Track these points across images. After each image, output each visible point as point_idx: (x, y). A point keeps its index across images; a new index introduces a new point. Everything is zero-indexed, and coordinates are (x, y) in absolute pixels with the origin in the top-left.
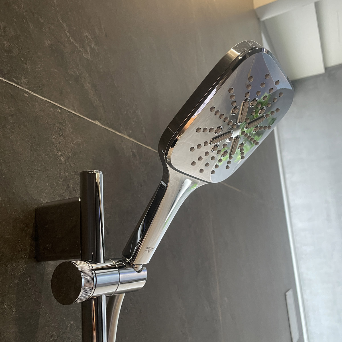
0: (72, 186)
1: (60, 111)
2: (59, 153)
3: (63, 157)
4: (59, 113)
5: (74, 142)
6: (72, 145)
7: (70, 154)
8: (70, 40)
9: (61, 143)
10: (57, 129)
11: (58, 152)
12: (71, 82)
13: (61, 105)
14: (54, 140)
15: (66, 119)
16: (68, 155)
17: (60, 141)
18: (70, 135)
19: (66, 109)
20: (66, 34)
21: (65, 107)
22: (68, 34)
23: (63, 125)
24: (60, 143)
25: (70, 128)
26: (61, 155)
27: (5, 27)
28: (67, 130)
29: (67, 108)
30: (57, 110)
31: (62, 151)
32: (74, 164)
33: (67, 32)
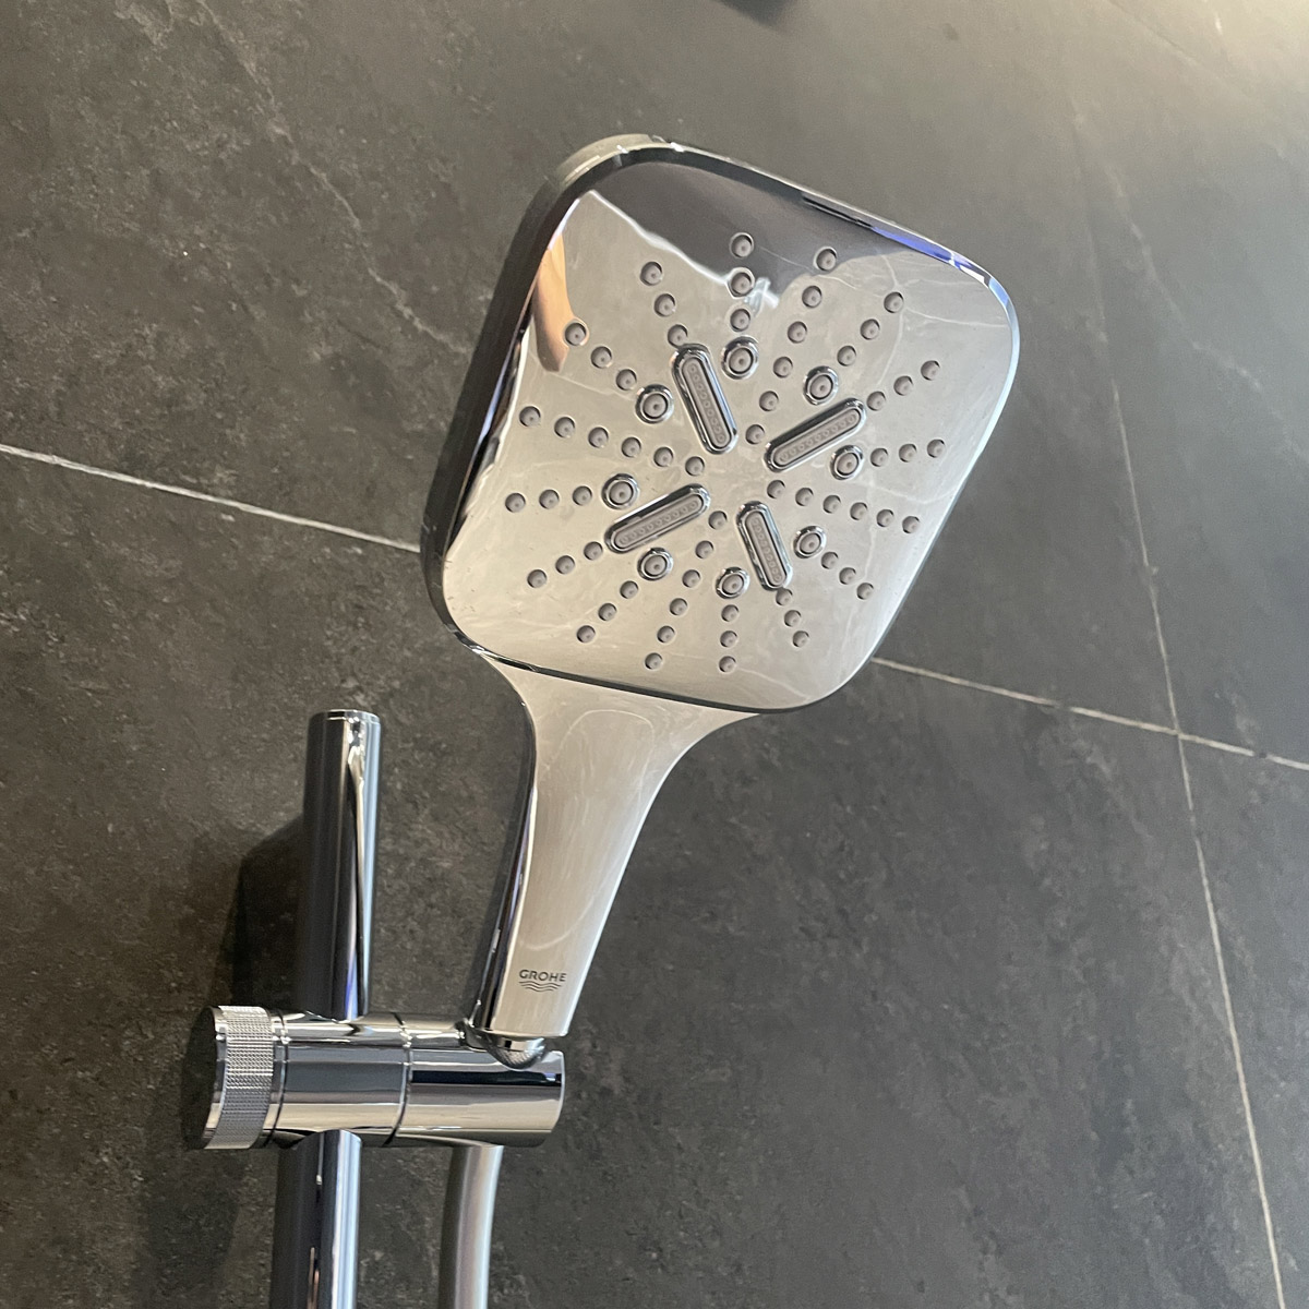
0: (399, 786)
1: (359, 551)
2: (351, 684)
3: (367, 696)
4: (355, 559)
5: (417, 646)
6: (408, 653)
7: (396, 684)
8: (415, 329)
9: (357, 653)
10: (346, 606)
11: (343, 681)
12: (410, 457)
13: (367, 533)
14: (330, 643)
15: (384, 575)
16: (390, 686)
17: (357, 644)
18: (399, 623)
19: (387, 542)
20: (399, 315)
21: (384, 535)
22: (407, 312)
23: (371, 593)
24: (354, 650)
25: (401, 603)
26: (359, 689)
27: (161, 336)
28: (388, 608)
29: (388, 538)
30: (350, 548)
31: (362, 677)
32: (411, 716)
33: (400, 307)
